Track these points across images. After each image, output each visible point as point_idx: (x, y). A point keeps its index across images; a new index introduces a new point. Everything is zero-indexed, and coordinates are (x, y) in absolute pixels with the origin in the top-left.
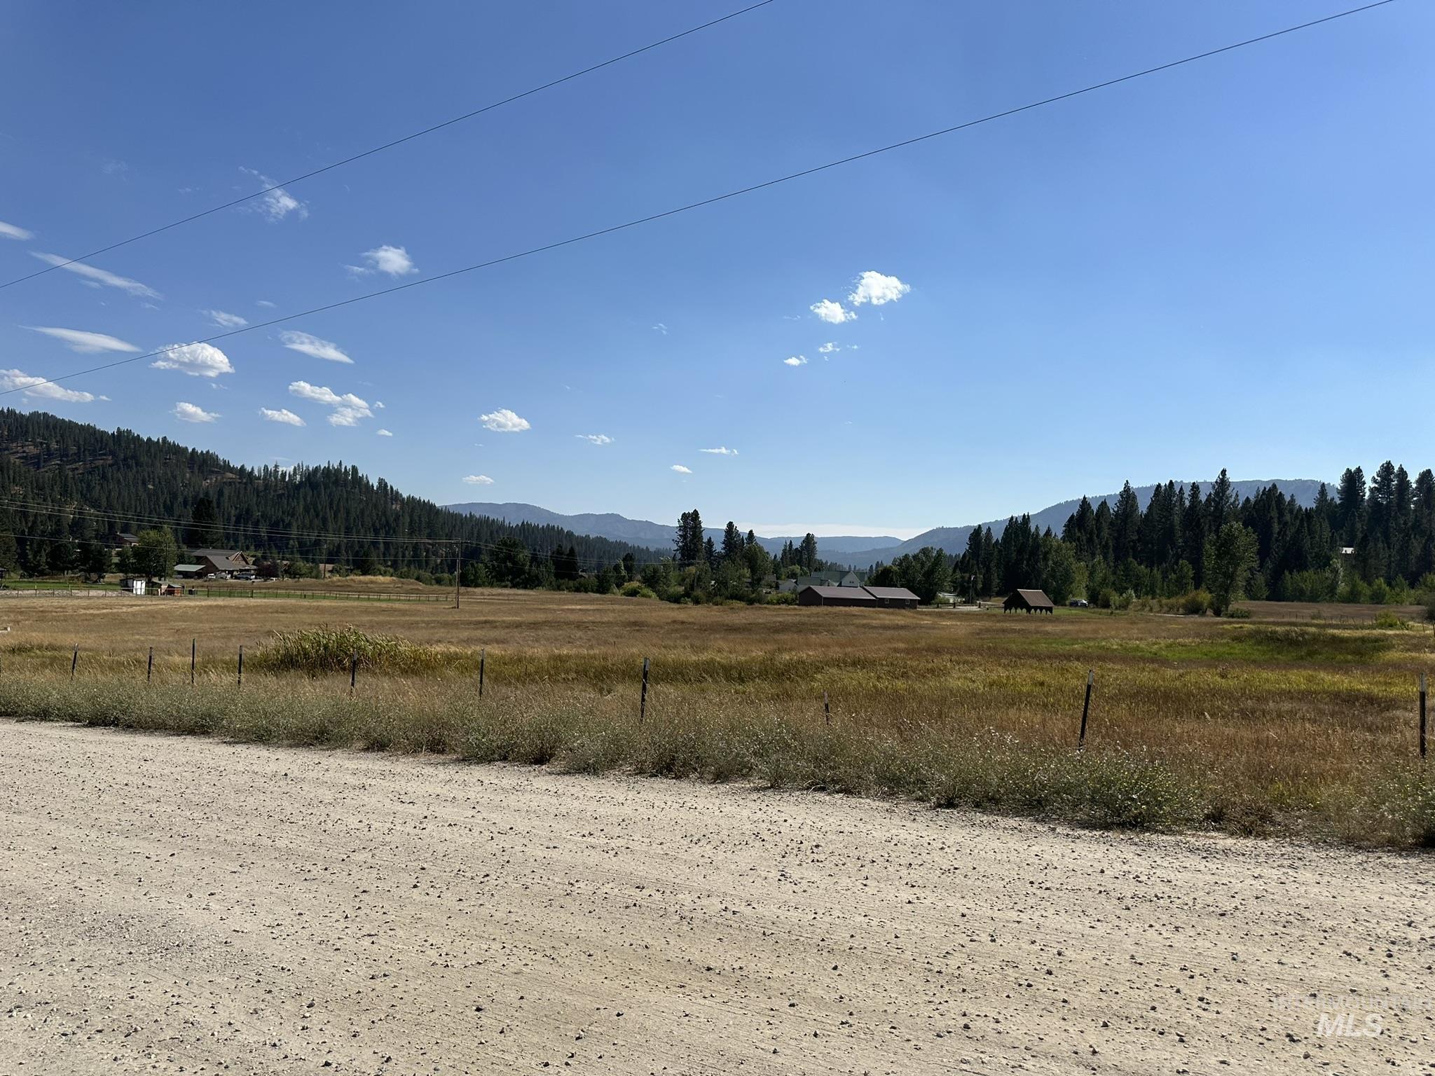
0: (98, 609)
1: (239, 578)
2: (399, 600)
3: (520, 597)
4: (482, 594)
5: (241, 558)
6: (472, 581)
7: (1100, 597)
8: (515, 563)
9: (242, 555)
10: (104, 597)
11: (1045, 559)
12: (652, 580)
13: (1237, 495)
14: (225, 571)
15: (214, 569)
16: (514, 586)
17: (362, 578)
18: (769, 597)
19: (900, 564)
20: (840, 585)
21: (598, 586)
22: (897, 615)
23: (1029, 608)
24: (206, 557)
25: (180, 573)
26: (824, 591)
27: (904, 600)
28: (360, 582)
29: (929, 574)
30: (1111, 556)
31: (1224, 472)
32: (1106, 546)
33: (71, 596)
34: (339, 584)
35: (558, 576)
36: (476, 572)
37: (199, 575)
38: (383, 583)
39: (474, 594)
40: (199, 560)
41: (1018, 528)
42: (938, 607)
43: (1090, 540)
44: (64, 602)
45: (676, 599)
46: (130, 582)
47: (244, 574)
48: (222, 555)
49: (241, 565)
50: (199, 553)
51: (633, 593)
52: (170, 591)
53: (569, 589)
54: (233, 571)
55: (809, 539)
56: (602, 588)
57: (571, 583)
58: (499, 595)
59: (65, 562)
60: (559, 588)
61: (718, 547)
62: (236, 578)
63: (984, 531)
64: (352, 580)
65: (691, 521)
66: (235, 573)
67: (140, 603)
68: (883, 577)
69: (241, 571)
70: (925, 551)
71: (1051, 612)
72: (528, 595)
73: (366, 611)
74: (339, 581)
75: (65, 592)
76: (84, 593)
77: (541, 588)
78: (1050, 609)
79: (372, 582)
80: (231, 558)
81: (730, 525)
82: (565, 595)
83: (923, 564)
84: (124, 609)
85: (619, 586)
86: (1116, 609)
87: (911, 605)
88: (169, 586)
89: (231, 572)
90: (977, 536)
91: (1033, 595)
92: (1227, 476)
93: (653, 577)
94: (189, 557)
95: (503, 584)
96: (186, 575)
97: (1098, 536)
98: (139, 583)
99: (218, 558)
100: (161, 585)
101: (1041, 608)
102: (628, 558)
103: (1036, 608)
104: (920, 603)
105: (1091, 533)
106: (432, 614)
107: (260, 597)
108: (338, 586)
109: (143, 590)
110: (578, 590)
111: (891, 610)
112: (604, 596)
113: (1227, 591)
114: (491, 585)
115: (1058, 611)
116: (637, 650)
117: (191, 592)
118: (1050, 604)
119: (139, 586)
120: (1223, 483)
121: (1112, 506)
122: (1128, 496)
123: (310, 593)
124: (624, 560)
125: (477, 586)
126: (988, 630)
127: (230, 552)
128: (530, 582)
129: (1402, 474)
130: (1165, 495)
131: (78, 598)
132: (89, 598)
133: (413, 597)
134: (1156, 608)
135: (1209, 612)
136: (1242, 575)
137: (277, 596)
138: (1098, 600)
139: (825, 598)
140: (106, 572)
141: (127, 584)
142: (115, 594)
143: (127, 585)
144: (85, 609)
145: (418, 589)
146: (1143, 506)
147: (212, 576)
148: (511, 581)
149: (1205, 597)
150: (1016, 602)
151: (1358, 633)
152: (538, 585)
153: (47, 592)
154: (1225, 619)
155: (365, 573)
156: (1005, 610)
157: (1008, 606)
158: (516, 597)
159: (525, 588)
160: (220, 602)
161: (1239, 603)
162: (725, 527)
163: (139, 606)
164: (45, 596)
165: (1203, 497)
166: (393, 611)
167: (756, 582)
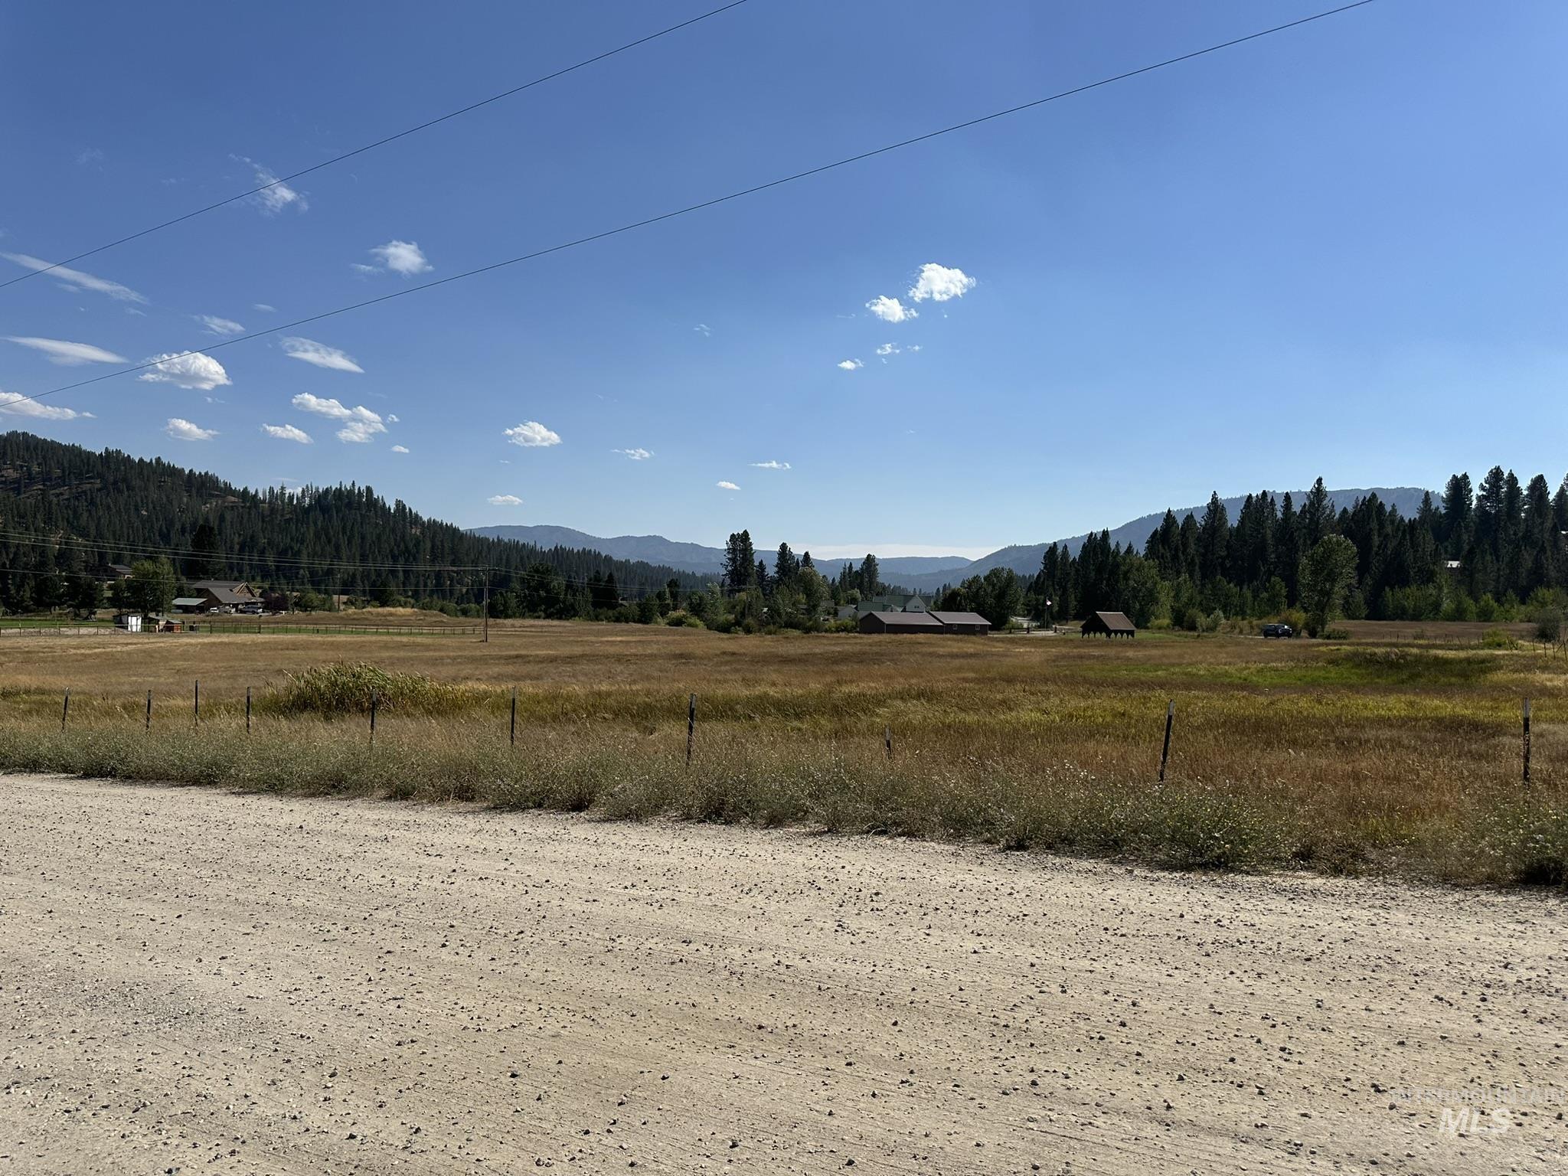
0: (90, 648)
1: (245, 612)
2: (422, 634)
3: (554, 629)
4: (513, 626)
5: (246, 590)
6: (502, 612)
7: (1186, 619)
8: (548, 591)
9: (247, 587)
10: (96, 635)
11: (1127, 579)
12: (697, 609)
13: (1333, 506)
14: (229, 605)
15: (217, 602)
16: (548, 616)
17: (380, 610)
18: (827, 625)
19: (969, 587)
20: (904, 610)
21: (639, 615)
22: (966, 641)
23: (1109, 632)
24: (208, 590)
25: (179, 607)
26: (887, 618)
27: (974, 625)
28: (378, 614)
29: (1001, 595)
30: (1198, 574)
31: (1319, 481)
32: (1192, 563)
33: (59, 635)
34: (355, 616)
35: (595, 605)
36: (506, 602)
37: (200, 609)
38: (403, 615)
39: (505, 626)
40: (200, 593)
41: (1097, 545)
42: (1010, 633)
43: (1175, 557)
44: (51, 642)
45: (725, 628)
46: (124, 618)
47: (249, 607)
48: (226, 587)
49: (247, 597)
50: (200, 585)
51: (678, 622)
52: (169, 628)
53: (608, 619)
54: (238, 604)
55: (870, 561)
56: (644, 617)
57: (610, 613)
58: (532, 626)
59: (51, 598)
60: (597, 618)
61: (771, 571)
62: (242, 612)
63: (1060, 550)
64: (369, 612)
65: (741, 543)
66: (240, 607)
67: (135, 641)
68: (951, 601)
69: (247, 604)
70: (995, 573)
71: (1133, 636)
72: (565, 627)
73: (386, 647)
74: (355, 613)
75: (52, 630)
76: (74, 631)
77: (577, 618)
78: (1131, 633)
79: (391, 614)
80: (236, 590)
81: (784, 546)
82: (603, 625)
83: (994, 585)
84: (119, 648)
85: (663, 614)
86: (1203, 631)
87: (982, 630)
88: (168, 622)
89: (235, 606)
90: (1053, 554)
91: (1113, 618)
92: (1324, 485)
93: (699, 605)
94: (189, 590)
95: (536, 614)
96: (187, 609)
97: (1183, 553)
98: (134, 619)
99: (220, 590)
100: (159, 621)
101: (1122, 632)
102: (673, 584)
103: (1116, 632)
104: (992, 628)
105: (1177, 549)
106: (460, 649)
107: (268, 633)
108: (354, 619)
109: (139, 627)
110: (618, 620)
111: (960, 636)
112: (646, 626)
113: (1322, 611)
114: (523, 616)
115: (1140, 634)
116: (684, 685)
117: (192, 628)
118: (1132, 627)
119: (135, 622)
120: (1319, 492)
121: (1200, 520)
122: (1216, 508)
123: (323, 627)
124: (669, 586)
125: (507, 617)
126: (1064, 657)
127: (234, 584)
128: (565, 612)
129: (1512, 479)
130: (1257, 507)
131: (68, 636)
132: (79, 636)
133: (437, 630)
134: (1247, 629)
135: (1304, 633)
136: (1339, 591)
137: (287, 631)
138: (1182, 621)
139: (888, 625)
140: (98, 608)
141: (121, 619)
142: (108, 631)
143: (120, 622)
144: (75, 648)
145: (442, 622)
146: (1233, 519)
147: (214, 610)
148: (545, 611)
149: (1299, 616)
150: (1094, 626)
151: (1462, 654)
152: (574, 616)
153: (32, 630)
154: (1320, 641)
155: (383, 604)
156: (1083, 634)
157: (1086, 630)
158: (550, 629)
159: (560, 618)
160: (225, 638)
161: (1337, 623)
162: (777, 549)
163: (135, 644)
164: (31, 635)
165: (1297, 508)
166: (416, 645)
167: (812, 609)
